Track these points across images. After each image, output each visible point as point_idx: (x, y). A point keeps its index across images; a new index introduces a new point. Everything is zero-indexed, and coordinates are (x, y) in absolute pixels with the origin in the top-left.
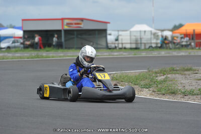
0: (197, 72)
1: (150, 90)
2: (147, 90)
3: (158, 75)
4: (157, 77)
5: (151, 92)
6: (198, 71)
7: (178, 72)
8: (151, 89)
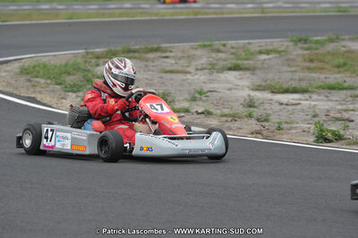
0: (168, 54)
1: (77, 96)
2: (74, 95)
3: (101, 61)
4: (98, 65)
5: (79, 99)
6: (171, 51)
7: (136, 55)
8: (80, 94)
